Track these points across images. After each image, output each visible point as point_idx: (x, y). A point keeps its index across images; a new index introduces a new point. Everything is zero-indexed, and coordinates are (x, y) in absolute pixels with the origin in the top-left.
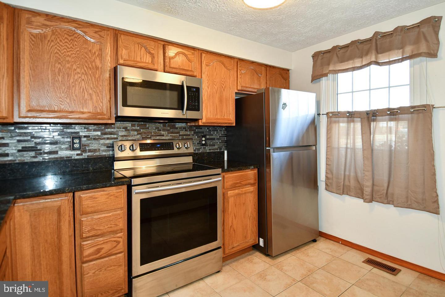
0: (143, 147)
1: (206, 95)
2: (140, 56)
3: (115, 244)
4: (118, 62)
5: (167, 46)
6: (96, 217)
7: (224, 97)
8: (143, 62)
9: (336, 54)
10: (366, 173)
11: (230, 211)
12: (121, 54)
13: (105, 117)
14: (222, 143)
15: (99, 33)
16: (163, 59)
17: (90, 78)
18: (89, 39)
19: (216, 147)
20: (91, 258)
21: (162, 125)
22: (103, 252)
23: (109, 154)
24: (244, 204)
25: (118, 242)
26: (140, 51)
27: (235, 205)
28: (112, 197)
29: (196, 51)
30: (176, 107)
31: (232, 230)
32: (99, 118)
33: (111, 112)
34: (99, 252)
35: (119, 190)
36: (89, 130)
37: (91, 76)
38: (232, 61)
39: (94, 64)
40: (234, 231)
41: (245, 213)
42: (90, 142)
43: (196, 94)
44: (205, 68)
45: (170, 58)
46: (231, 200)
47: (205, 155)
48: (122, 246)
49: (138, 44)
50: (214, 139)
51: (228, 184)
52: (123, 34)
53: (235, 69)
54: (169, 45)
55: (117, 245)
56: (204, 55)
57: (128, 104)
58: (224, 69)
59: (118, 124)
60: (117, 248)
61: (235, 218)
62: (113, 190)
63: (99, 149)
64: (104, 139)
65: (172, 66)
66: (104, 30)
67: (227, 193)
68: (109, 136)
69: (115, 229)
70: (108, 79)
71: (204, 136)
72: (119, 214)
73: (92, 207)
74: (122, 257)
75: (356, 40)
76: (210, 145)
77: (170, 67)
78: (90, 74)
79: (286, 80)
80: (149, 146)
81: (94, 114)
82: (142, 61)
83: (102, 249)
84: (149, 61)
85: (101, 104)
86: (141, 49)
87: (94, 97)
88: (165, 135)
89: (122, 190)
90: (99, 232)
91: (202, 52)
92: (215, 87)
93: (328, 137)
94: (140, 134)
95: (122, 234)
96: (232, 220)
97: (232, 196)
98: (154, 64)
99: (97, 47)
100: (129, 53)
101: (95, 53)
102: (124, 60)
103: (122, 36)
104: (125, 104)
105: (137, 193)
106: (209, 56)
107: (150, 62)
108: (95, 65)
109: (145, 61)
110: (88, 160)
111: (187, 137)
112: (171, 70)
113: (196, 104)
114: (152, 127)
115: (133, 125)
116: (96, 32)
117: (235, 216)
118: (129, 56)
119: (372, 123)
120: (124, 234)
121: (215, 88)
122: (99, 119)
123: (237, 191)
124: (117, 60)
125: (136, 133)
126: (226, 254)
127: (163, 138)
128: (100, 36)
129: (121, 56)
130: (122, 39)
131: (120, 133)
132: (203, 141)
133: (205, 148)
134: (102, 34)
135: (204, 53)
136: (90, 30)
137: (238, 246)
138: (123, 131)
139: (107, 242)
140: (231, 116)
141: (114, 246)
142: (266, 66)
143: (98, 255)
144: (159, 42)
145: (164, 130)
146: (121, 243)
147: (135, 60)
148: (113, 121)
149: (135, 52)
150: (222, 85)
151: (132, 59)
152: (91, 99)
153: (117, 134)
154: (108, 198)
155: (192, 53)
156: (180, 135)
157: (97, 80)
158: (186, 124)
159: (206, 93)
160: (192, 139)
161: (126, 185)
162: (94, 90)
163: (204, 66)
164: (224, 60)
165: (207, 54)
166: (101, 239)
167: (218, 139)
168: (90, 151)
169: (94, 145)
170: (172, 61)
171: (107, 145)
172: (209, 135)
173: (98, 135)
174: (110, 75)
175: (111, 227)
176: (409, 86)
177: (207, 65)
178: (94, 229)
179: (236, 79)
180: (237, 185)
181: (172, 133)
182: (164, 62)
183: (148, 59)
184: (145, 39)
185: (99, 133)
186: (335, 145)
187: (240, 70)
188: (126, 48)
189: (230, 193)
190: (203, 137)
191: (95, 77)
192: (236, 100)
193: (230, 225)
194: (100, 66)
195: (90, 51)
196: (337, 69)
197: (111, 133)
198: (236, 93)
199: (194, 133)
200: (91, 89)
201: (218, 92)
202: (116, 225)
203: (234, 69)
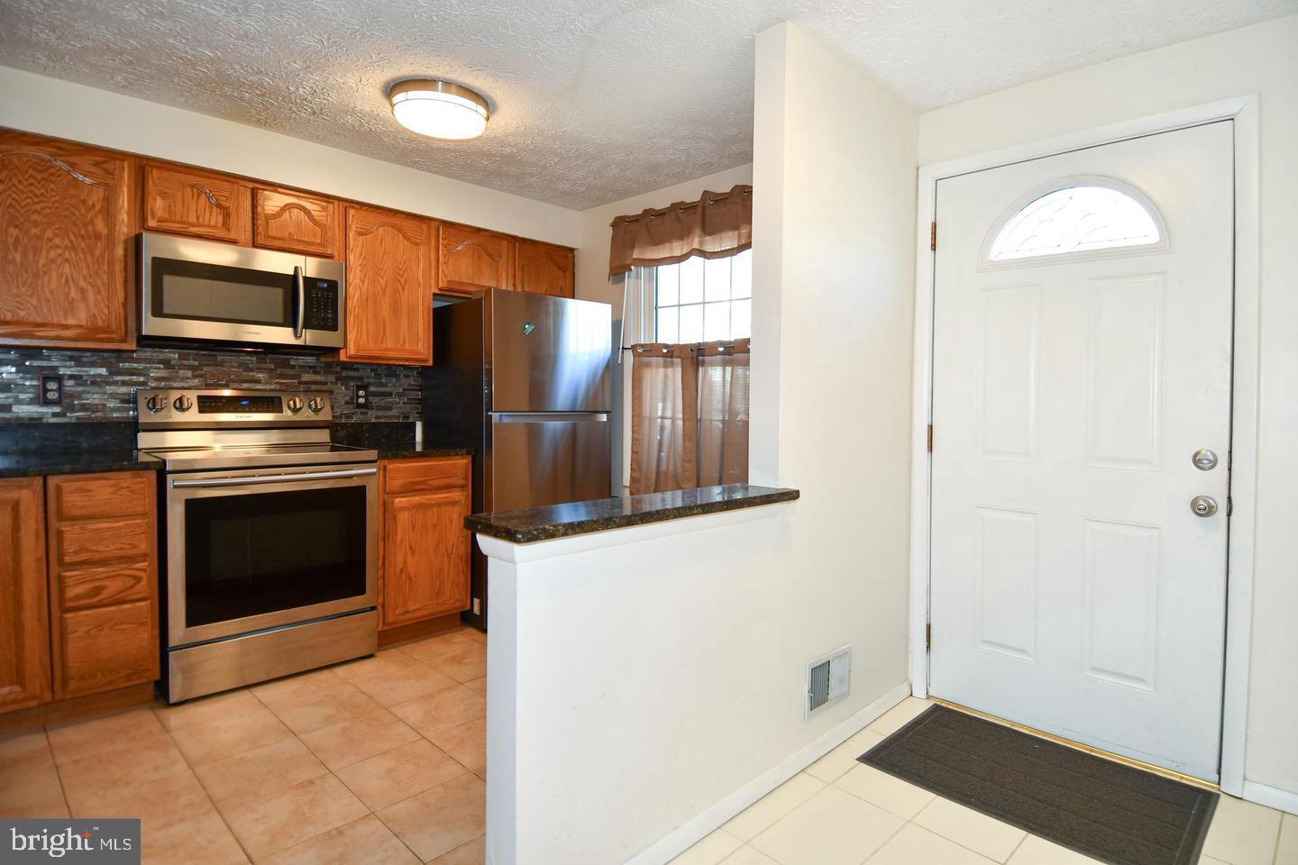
0: (207, 404)
1: (356, 297)
2: (197, 212)
3: (131, 582)
4: (144, 225)
5: (260, 191)
6: (90, 527)
7: (404, 301)
8: (203, 226)
9: (647, 226)
10: (687, 465)
11: (399, 537)
12: (152, 208)
13: (114, 336)
14: (411, 404)
15: (105, 166)
16: (250, 219)
17: (81, 256)
18: (81, 177)
19: (395, 412)
20: (82, 602)
21: (254, 359)
22: (105, 594)
23: (125, 415)
24: (435, 526)
25: (139, 580)
26: (197, 201)
27: (414, 527)
28: (123, 491)
29: (333, 203)
30: (281, 321)
31: (404, 576)
32: (101, 338)
33: (126, 326)
34: (97, 595)
35: (139, 480)
36: (79, 363)
37: (83, 253)
38: (424, 227)
39: (90, 228)
40: (410, 579)
41: (437, 546)
42: (81, 389)
43: (328, 296)
44: (355, 240)
45: (268, 218)
46: (403, 518)
47: (364, 428)
48: (147, 585)
49: (192, 186)
50: (390, 394)
51: (395, 483)
52: (157, 167)
53: (433, 244)
54: (265, 190)
55: (135, 584)
56: (352, 212)
57: (166, 311)
58: (403, 243)
59: (148, 353)
60: (134, 590)
61: (413, 554)
62: (126, 479)
63: (104, 405)
64: (115, 383)
65: (273, 233)
66: (115, 159)
67: (393, 502)
68: (127, 378)
69: (132, 552)
70: (122, 258)
71: (364, 387)
72: (139, 526)
73: (82, 507)
74: (146, 607)
75: (677, 203)
76: (379, 408)
77: (269, 237)
78: (82, 249)
79: (564, 272)
80: (221, 402)
81: (89, 329)
82: (201, 221)
83: (104, 588)
84: (216, 223)
85: (106, 311)
86: (198, 198)
87: (91, 297)
88: (263, 382)
89: (144, 479)
90: (97, 556)
91: (347, 204)
92: (381, 281)
93: (636, 394)
94: (201, 376)
95: (146, 564)
96: (405, 557)
97: (404, 509)
98: (228, 230)
99: (99, 193)
100: (170, 206)
101: (93, 205)
102: (159, 221)
103: (155, 172)
104: (158, 311)
105: (175, 487)
106: (363, 214)
107: (220, 225)
108: (94, 231)
109: (206, 222)
110: (79, 426)
111: (319, 387)
112: (269, 242)
113: (330, 316)
114: (230, 361)
115: (182, 357)
116: (96, 164)
117: (411, 548)
118: (170, 212)
119: (700, 368)
120: (149, 565)
121: (379, 282)
122: (102, 340)
123: (416, 499)
124: (143, 220)
125: (189, 373)
126: (388, 624)
127: (259, 387)
128: (106, 171)
129: (152, 212)
130: (154, 176)
131: (153, 372)
132: (361, 397)
133: (367, 413)
134: (109, 166)
135: (353, 208)
136: (85, 161)
137: (418, 609)
138: (160, 368)
139: (113, 577)
140: (420, 344)
141: (129, 585)
142: (514, 238)
143: (94, 599)
144: (242, 182)
145: (260, 370)
146: (144, 582)
147: (185, 219)
148: (133, 346)
149: (183, 203)
150: (400, 278)
151: (178, 218)
152: (84, 298)
153: (146, 375)
154: (115, 492)
155: (322, 207)
156: (300, 383)
157: (98, 261)
158: (318, 359)
159: (358, 292)
160: (331, 392)
161: (155, 471)
162: (91, 281)
163: (351, 235)
164: (404, 224)
165: (360, 209)
166: (102, 570)
167: (399, 395)
168: (84, 408)
169: (94, 398)
170: (272, 223)
171: (122, 397)
172: (375, 385)
173: (100, 375)
174: (126, 250)
175: (122, 549)
176: (750, 300)
177: (360, 234)
178: (87, 550)
179: (433, 264)
180: (417, 487)
181: (281, 376)
182: (253, 225)
183: (216, 218)
184: (209, 178)
185: (103, 371)
186: (646, 411)
187: (445, 247)
188: (164, 195)
189: (399, 501)
190: (359, 388)
191: (93, 255)
192: (435, 310)
193: (399, 568)
194: (105, 231)
195: (84, 202)
196: (647, 258)
197: (131, 372)
198: (435, 294)
199: (337, 379)
200: (85, 278)
201: (387, 292)
202: (134, 546)
203: (429, 242)
